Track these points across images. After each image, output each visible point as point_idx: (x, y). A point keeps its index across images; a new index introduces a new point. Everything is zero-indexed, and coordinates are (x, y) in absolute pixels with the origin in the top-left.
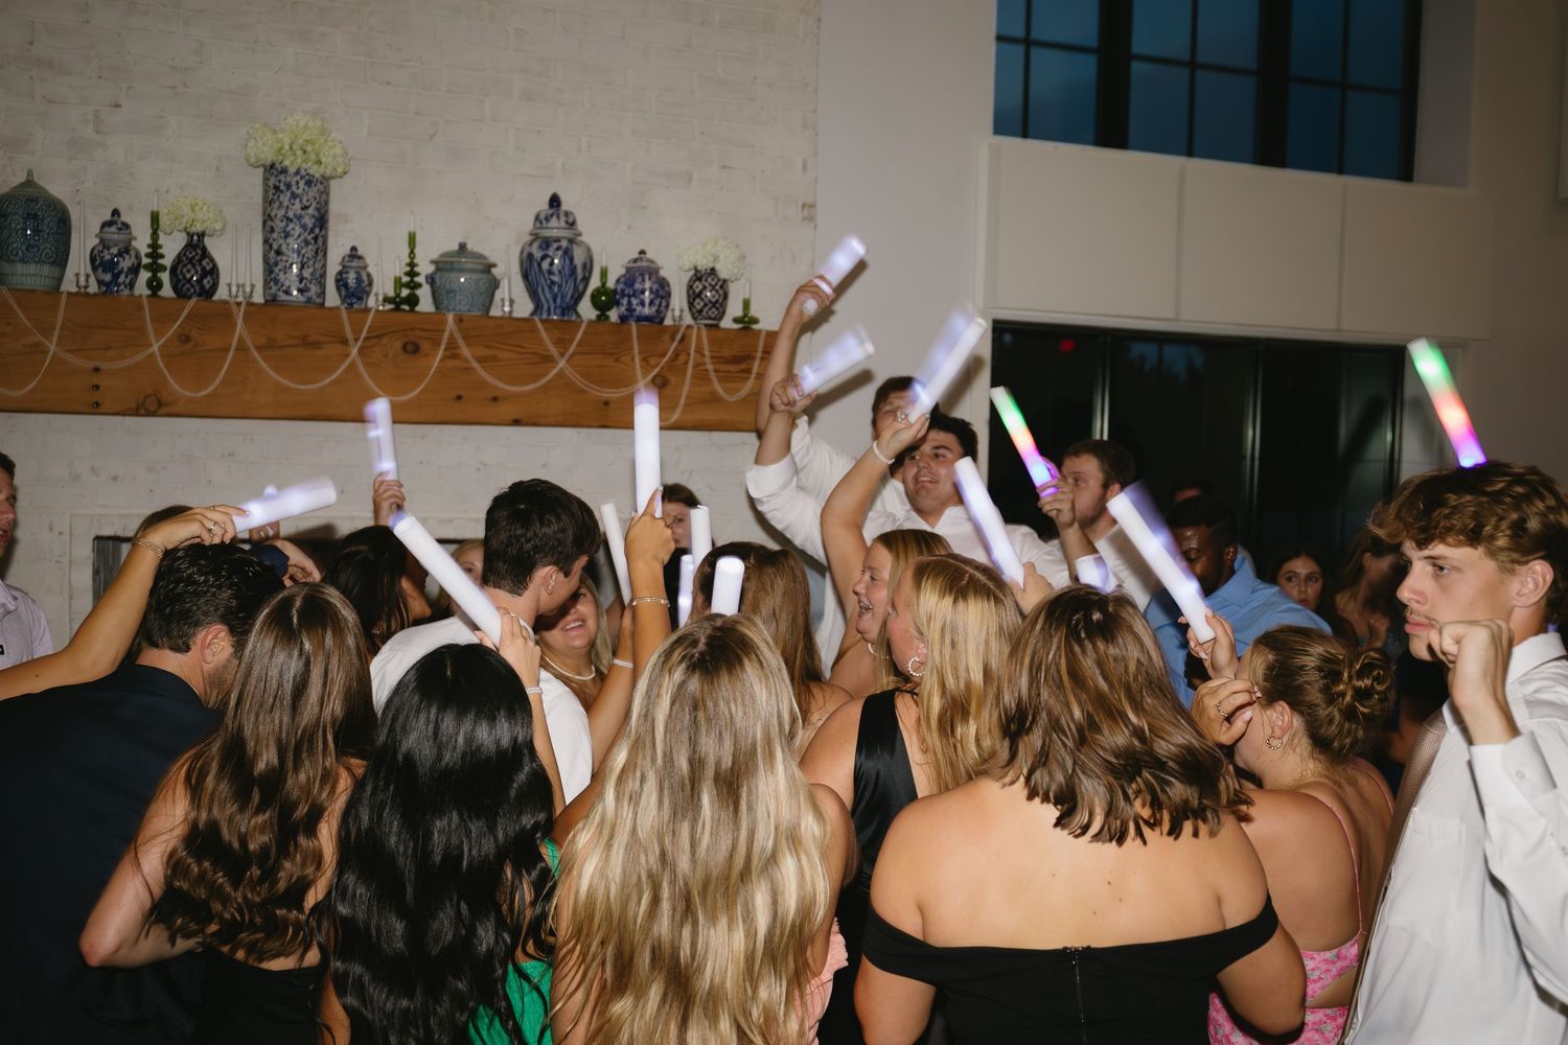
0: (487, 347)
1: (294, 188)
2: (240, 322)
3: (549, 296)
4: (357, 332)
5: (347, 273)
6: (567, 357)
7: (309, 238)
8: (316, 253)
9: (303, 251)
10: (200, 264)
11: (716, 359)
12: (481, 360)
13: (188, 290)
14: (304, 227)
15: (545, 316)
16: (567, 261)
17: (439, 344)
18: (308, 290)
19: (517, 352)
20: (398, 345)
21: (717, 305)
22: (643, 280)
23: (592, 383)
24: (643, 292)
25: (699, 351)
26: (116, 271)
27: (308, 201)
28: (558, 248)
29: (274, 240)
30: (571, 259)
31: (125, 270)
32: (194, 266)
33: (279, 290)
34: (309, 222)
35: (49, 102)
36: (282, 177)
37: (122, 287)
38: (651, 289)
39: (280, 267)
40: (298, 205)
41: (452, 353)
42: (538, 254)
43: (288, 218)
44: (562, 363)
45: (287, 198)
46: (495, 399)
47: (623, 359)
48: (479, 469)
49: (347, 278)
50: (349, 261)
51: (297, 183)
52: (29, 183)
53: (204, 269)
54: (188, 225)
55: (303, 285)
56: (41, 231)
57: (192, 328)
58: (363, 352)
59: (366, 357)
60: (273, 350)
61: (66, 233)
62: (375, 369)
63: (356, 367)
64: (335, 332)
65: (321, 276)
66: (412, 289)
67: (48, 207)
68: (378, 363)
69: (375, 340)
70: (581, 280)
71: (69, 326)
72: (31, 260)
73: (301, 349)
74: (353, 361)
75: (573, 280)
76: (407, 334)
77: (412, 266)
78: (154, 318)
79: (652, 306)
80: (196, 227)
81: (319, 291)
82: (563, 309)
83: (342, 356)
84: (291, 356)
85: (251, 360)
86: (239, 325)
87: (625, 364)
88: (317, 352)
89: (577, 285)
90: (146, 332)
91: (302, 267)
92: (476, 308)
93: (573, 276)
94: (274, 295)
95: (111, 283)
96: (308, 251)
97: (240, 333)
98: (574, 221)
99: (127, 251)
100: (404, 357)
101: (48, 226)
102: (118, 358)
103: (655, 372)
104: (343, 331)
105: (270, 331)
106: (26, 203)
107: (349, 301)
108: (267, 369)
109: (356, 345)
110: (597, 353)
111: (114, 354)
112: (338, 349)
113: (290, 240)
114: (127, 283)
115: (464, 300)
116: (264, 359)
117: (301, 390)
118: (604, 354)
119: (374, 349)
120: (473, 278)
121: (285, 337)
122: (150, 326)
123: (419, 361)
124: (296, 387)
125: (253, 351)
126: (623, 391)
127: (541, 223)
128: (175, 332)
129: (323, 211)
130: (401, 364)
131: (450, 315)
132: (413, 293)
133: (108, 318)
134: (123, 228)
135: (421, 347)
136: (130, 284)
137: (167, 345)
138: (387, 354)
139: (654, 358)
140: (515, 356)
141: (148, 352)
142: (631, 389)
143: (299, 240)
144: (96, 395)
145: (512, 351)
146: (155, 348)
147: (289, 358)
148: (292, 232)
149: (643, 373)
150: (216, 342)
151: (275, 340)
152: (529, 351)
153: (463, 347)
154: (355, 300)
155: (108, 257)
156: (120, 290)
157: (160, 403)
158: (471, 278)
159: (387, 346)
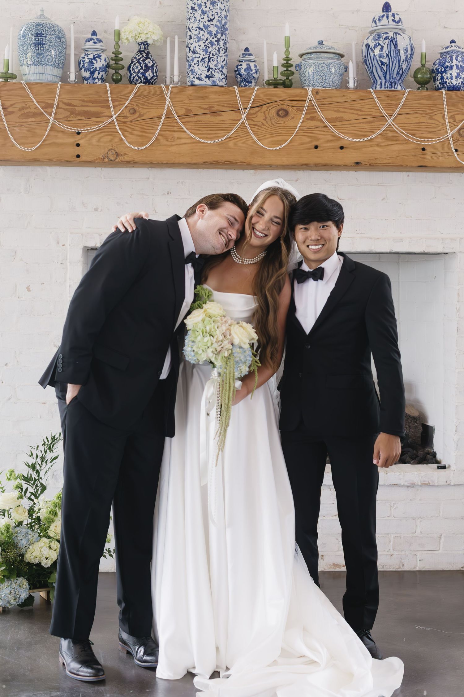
0: (336, 111)
1: (203, 7)
2: (168, 99)
3: (381, 74)
4: (245, 103)
5: (241, 65)
6: (393, 117)
7: (213, 40)
8: (219, 51)
9: (209, 50)
10: (144, 63)
12: (330, 121)
13: (137, 80)
14: (210, 33)
15: (378, 88)
16: (393, 47)
17: (302, 110)
18: (213, 76)
19: (357, 114)
20: (273, 111)
22: (452, 60)
23: (413, 135)
24: (451, 68)
26: (92, 70)
27: (212, 16)
28: (387, 38)
29: (191, 44)
30: (396, 46)
31: (98, 69)
32: (140, 64)
33: (194, 77)
34: (214, 30)
38: (457, 66)
39: (195, 62)
40: (206, 19)
41: (312, 116)
42: (372, 44)
43: (200, 28)
44: (390, 121)
45: (199, 15)
46: (342, 148)
47: (434, 117)
50: (242, 57)
51: (205, 3)
52: (42, 16)
53: (146, 66)
54: (137, 37)
55: (210, 73)
56: (45, 44)
57: (138, 104)
58: (250, 117)
59: (252, 120)
60: (190, 117)
61: (61, 45)
62: (258, 129)
63: (245, 128)
64: (231, 104)
65: (222, 67)
66: (287, 76)
67: (49, 29)
68: (260, 124)
69: (257, 109)
70: (404, 61)
71: (61, 105)
72: (39, 63)
73: (207, 117)
74: (243, 123)
75: (397, 61)
76: (279, 104)
77: (287, 60)
78: (114, 98)
79: (458, 79)
80: (142, 38)
81: (221, 77)
82: (391, 83)
83: (235, 120)
84: (202, 121)
85: (175, 124)
86: (167, 101)
87: (437, 120)
88: (219, 118)
89: (401, 64)
90: (109, 107)
91: (209, 61)
92: (328, 85)
93: (397, 58)
94: (192, 82)
95: (89, 78)
96: (213, 50)
97: (168, 106)
98: (400, 20)
99: (99, 57)
100: (279, 119)
101: (49, 40)
102: (91, 125)
103: (460, 126)
104: (236, 104)
105: (188, 105)
106: (36, 27)
107: (243, 84)
108: (186, 130)
109: (245, 112)
110: (416, 113)
111: (89, 122)
112: (232, 115)
113: (201, 43)
114: (99, 78)
115: (319, 79)
116: (184, 123)
117: (208, 143)
118: (421, 114)
119: (257, 114)
120: (326, 63)
121: (198, 108)
122: (111, 104)
123: (288, 122)
124: (205, 141)
125: (177, 118)
126: (436, 140)
127: (376, 23)
128: (126, 107)
129: (223, 22)
130: (275, 124)
131: (310, 90)
132: (288, 79)
133: (86, 99)
134: (97, 42)
135: (290, 112)
136: (102, 78)
137: (122, 115)
138: (266, 118)
139: (459, 116)
140: (356, 117)
141: (110, 120)
142: (442, 138)
143: (207, 42)
144: (78, 151)
145: (354, 114)
146: (114, 117)
147: (200, 122)
148: (202, 37)
149: (451, 127)
150: (153, 113)
151: (190, 111)
152: (366, 113)
153: (319, 111)
154: (247, 84)
155: (87, 61)
156: (95, 82)
157: (117, 155)
158: (324, 63)
159: (267, 112)
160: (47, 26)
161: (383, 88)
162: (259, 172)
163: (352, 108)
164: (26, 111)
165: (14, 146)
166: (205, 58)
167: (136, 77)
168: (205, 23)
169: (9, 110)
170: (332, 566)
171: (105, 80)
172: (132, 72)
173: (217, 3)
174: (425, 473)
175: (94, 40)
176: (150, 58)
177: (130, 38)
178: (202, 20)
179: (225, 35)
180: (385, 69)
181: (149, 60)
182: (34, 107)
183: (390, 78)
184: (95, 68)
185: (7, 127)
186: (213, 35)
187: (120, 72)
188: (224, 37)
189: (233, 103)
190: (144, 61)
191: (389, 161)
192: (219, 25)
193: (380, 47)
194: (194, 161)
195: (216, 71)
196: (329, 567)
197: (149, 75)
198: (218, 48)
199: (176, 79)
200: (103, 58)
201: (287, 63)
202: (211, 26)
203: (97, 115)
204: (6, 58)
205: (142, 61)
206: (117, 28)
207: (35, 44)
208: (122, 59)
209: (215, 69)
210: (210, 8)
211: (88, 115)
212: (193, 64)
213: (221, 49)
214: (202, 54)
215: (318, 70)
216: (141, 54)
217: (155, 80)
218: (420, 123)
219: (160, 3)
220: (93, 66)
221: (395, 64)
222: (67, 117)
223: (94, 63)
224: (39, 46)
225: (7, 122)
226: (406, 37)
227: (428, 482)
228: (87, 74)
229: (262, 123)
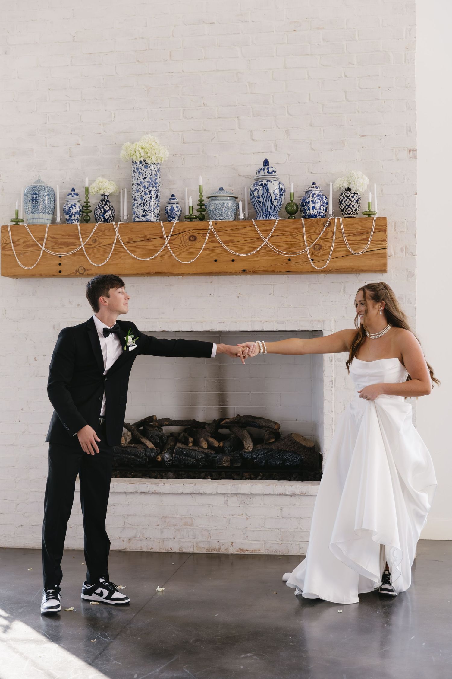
0: (228, 236)
1: (140, 170)
3: (260, 209)
4: (168, 233)
5: (168, 206)
6: (268, 238)
7: (147, 192)
8: (151, 198)
9: (144, 198)
10: (103, 208)
11: (349, 234)
12: (225, 242)
13: (99, 220)
14: (144, 187)
16: (265, 191)
17: (206, 236)
18: (147, 215)
19: (243, 237)
20: (186, 238)
21: (351, 206)
22: (309, 198)
23: (283, 250)
24: (309, 202)
25: (339, 230)
26: (70, 214)
27: (146, 175)
28: (262, 185)
29: (133, 194)
30: (268, 190)
31: (74, 213)
32: (100, 209)
33: (135, 216)
34: (147, 184)
35: (52, 147)
36: (135, 166)
37: (74, 221)
38: (312, 201)
39: (135, 206)
40: (142, 178)
41: (212, 239)
42: (253, 189)
44: (266, 241)
46: (233, 260)
47: (296, 237)
48: (238, 297)
49: (167, 209)
50: (169, 201)
51: (141, 167)
52: (39, 181)
53: (105, 210)
54: (98, 191)
55: (145, 213)
56: (38, 199)
57: (98, 236)
58: (171, 242)
59: (172, 244)
60: (131, 244)
61: (50, 199)
62: (176, 249)
63: (167, 249)
64: (158, 234)
65: (154, 209)
66: (201, 212)
67: (41, 189)
68: (178, 247)
69: (176, 236)
70: (274, 200)
71: (49, 239)
72: (35, 212)
73: (143, 242)
74: (166, 246)
75: (269, 200)
76: (190, 232)
77: (201, 201)
78: (82, 233)
79: (314, 210)
80: (102, 192)
81: (153, 216)
82: (267, 215)
83: (161, 244)
84: (139, 246)
85: (122, 248)
86: (117, 233)
87: (299, 240)
88: (151, 243)
89: (272, 202)
90: (79, 239)
91: (144, 205)
92: (224, 218)
93: (269, 198)
94: (134, 219)
95: (69, 220)
96: (147, 198)
97: (117, 237)
98: (274, 171)
99: (75, 205)
100: (190, 242)
101: (41, 197)
102: (68, 251)
103: (314, 243)
104: (162, 233)
105: (130, 235)
106: (33, 189)
107: (169, 220)
108: (129, 252)
109: (167, 239)
110: (284, 235)
111: (67, 249)
112: (160, 241)
113: (139, 194)
114: (75, 219)
115: (217, 214)
116: (128, 248)
117: (143, 261)
118: (287, 235)
119: (175, 240)
120: (221, 203)
121: (137, 237)
122: (80, 236)
123: (197, 244)
124: (142, 259)
125: (123, 244)
126: (298, 253)
127: (257, 174)
128: (90, 238)
129: (154, 179)
130: (188, 246)
131: (211, 222)
132: (202, 214)
133: (65, 234)
134: (74, 196)
135: (197, 238)
136: (77, 219)
137: (87, 244)
138: (182, 242)
139: (314, 236)
140: (243, 239)
141: (80, 247)
142: (302, 252)
143: (142, 193)
144: (60, 268)
145: (240, 237)
146: (83, 245)
147: (138, 247)
148: (139, 190)
149: (308, 244)
150: (108, 241)
151: (132, 239)
152: (250, 236)
153: (217, 236)
154: (172, 219)
155: (67, 208)
156: (73, 222)
157: (85, 270)
158: (220, 203)
159: (182, 238)
160: (39, 188)
161: (261, 219)
162: (185, 277)
163: (239, 233)
164: (27, 243)
165: (19, 266)
166: (141, 203)
167: (99, 218)
168: (141, 181)
169: (16, 243)
170: (239, 550)
171: (80, 220)
172: (96, 215)
173: (149, 167)
174: (302, 486)
175: (72, 194)
176: (108, 205)
177: (94, 192)
178: (139, 178)
179: (156, 187)
180: (262, 206)
181: (107, 206)
182: (32, 240)
183: (266, 212)
184: (72, 213)
185: (15, 254)
186: (147, 188)
187: (89, 214)
188: (154, 188)
189: (160, 233)
190: (103, 207)
191: (266, 269)
192: (151, 181)
193: (257, 191)
194: (135, 273)
195: (149, 212)
196: (237, 551)
197: (107, 215)
198: (150, 196)
199: (126, 218)
200: (77, 206)
201: (201, 203)
202: (145, 182)
203: (71, 244)
204: (17, 209)
205: (102, 207)
206: (87, 185)
207: (32, 200)
208: (90, 206)
209: (148, 210)
210: (144, 170)
211: (66, 244)
212: (134, 207)
213: (153, 196)
214: (139, 201)
215: (216, 208)
216: (102, 202)
217: (111, 219)
218: (286, 242)
219: (118, 166)
220: (71, 211)
221: (268, 202)
222: (53, 246)
223: (71, 210)
224: (35, 201)
225: (15, 251)
226: (276, 183)
227: (304, 493)
228: (67, 217)
229: (179, 246)
